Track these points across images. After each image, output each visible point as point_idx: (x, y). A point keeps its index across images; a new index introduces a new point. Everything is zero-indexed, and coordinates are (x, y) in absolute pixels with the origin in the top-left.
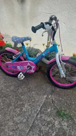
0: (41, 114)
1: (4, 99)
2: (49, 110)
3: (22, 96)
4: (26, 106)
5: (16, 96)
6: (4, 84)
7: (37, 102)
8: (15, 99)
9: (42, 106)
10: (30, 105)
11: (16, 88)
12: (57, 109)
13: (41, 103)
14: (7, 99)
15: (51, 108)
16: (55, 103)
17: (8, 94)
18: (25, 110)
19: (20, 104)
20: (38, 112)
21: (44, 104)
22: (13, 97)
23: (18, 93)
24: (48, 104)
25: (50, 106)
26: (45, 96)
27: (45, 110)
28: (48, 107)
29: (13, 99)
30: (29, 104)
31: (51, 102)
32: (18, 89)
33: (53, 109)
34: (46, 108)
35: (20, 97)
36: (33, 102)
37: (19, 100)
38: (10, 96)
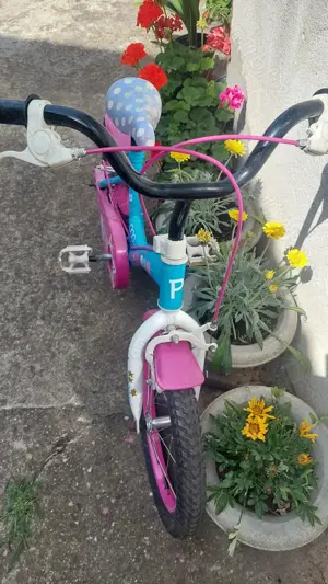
1: (7, 277)
2: (19, 445)
3: (43, 318)
5: (33, 302)
6: (68, 235)
7: (37, 384)
8: (21, 304)
9: (24, 409)
10: (17, 365)
11: (65, 283)
12: (36, 476)
13: (38, 400)
14: (13, 282)
15: (29, 451)
16: (59, 452)
17: (29, 273)
19: (7, 331)
21: (41, 413)
23: (49, 297)
24: (47, 429)
25: (39, 442)
26: (74, 401)
27: (15, 430)
28: (31, 434)
29: (18, 299)
30: (20, 359)
31: (57, 439)
32: (63, 289)
33: (29, 456)
34: (26, 430)
35: (35, 317)
36: (32, 368)
37: (23, 318)
38: (28, 282)
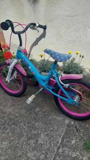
0: (63, 148)
1: (14, 128)
2: (73, 142)
3: (36, 122)
4: (42, 137)
5: (28, 123)
6: (12, 107)
7: (57, 131)
8: (27, 127)
9: (63, 137)
10: (47, 135)
11: (28, 113)
12: (84, 140)
13: (62, 132)
14: (17, 126)
15: (76, 139)
16: (80, 131)
17: (17, 121)
18: (42, 142)
19: (34, 134)
20: (58, 145)
21: (66, 133)
22: (24, 124)
23: (30, 118)
24: (71, 133)
25: (75, 136)
26: (66, 123)
27: (68, 142)
28: (71, 138)
29: (24, 127)
30: (46, 133)
31: (76, 131)
32: (30, 114)
33: (78, 140)
34: (69, 139)
35: (34, 124)
36: (51, 131)
37: (32, 128)
38: (20, 122)
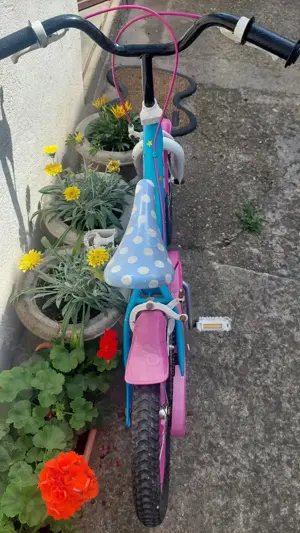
0: (276, 269)
1: (289, 402)
2: (255, 251)
3: (246, 340)
4: (276, 314)
5: (257, 362)
7: (245, 284)
8: (269, 361)
9: (253, 270)
10: (264, 304)
12: (242, 233)
13: (244, 272)
14: (282, 393)
16: (227, 239)
17: (265, 401)
18: (287, 311)
19: (278, 336)
20: (276, 277)
21: (242, 264)
22: (266, 372)
23: (241, 362)
24: (236, 255)
25: (241, 249)
26: (216, 265)
27: (259, 261)
28: (247, 255)
29: (273, 369)
30: (263, 307)
31: (229, 247)
32: (226, 368)
33: (247, 243)
34: (252, 258)
36: (251, 297)
37: (265, 346)
38: (266, 387)
